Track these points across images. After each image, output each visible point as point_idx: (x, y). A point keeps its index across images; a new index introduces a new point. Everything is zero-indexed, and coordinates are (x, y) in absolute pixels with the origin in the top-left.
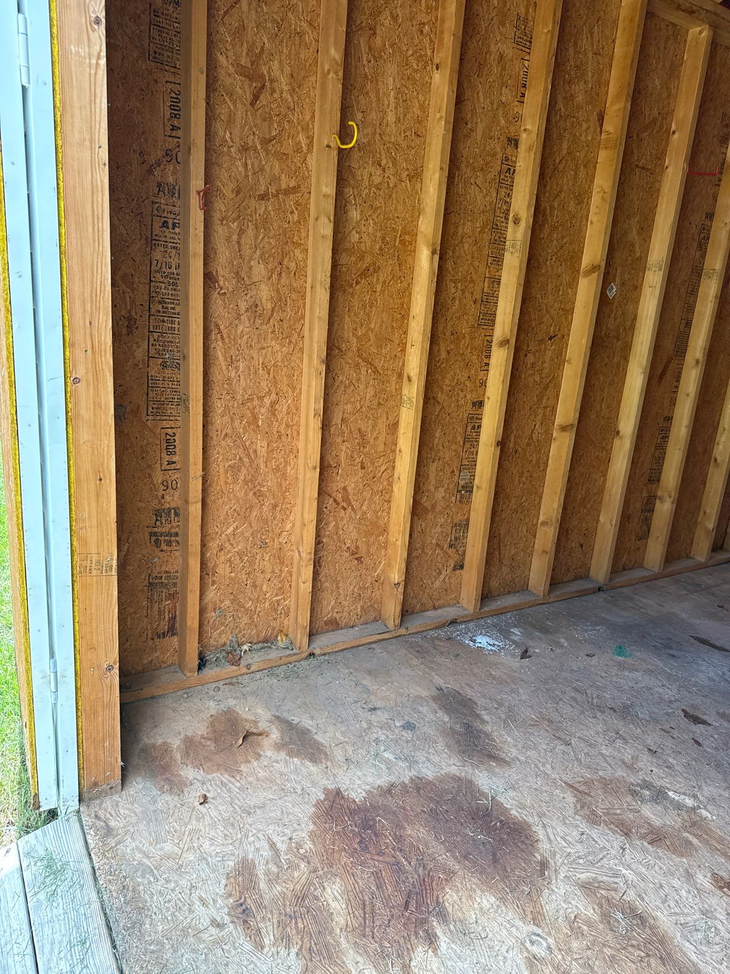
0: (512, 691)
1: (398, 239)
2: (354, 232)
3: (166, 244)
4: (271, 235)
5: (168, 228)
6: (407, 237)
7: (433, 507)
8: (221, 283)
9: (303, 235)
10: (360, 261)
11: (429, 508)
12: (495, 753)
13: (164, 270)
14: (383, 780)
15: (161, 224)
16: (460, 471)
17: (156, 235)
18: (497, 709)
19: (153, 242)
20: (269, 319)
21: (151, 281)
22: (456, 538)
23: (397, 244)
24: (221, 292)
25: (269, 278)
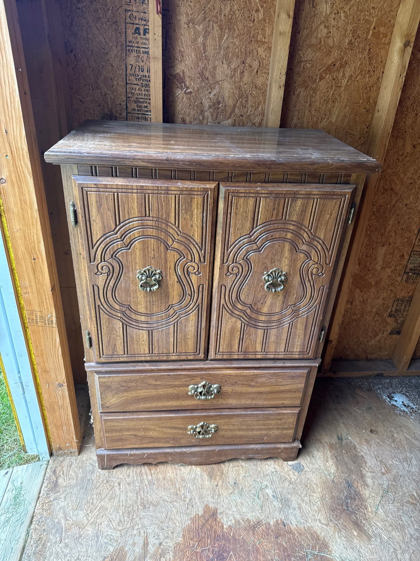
0: (406, 459)
1: (371, 31)
2: (322, 27)
3: (138, 49)
4: (235, 35)
5: (140, 34)
6: (382, 29)
7: (378, 283)
8: (187, 83)
9: (268, 32)
10: (327, 56)
11: (373, 283)
12: (361, 522)
13: (137, 73)
14: (254, 514)
15: (133, 31)
16: (410, 256)
17: (130, 42)
18: (384, 474)
19: (128, 48)
20: (231, 114)
21: (127, 83)
22: (396, 310)
23: (369, 37)
24: (187, 91)
25: (231, 77)
